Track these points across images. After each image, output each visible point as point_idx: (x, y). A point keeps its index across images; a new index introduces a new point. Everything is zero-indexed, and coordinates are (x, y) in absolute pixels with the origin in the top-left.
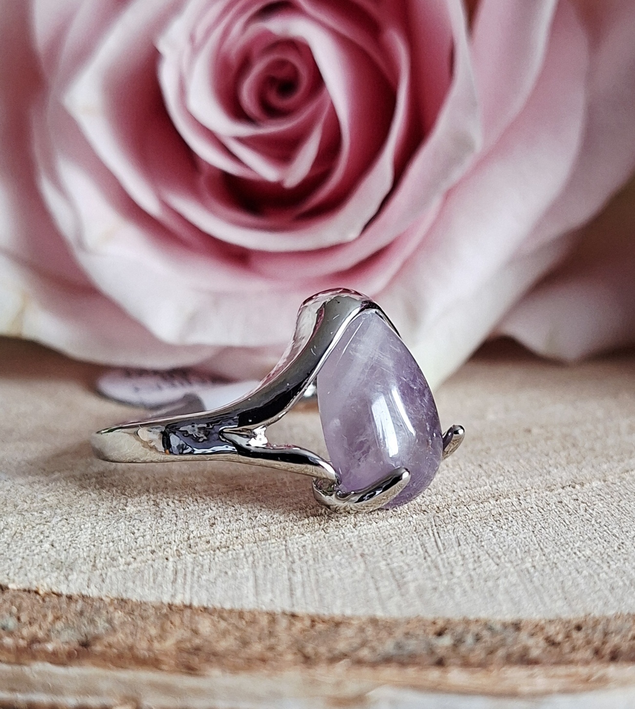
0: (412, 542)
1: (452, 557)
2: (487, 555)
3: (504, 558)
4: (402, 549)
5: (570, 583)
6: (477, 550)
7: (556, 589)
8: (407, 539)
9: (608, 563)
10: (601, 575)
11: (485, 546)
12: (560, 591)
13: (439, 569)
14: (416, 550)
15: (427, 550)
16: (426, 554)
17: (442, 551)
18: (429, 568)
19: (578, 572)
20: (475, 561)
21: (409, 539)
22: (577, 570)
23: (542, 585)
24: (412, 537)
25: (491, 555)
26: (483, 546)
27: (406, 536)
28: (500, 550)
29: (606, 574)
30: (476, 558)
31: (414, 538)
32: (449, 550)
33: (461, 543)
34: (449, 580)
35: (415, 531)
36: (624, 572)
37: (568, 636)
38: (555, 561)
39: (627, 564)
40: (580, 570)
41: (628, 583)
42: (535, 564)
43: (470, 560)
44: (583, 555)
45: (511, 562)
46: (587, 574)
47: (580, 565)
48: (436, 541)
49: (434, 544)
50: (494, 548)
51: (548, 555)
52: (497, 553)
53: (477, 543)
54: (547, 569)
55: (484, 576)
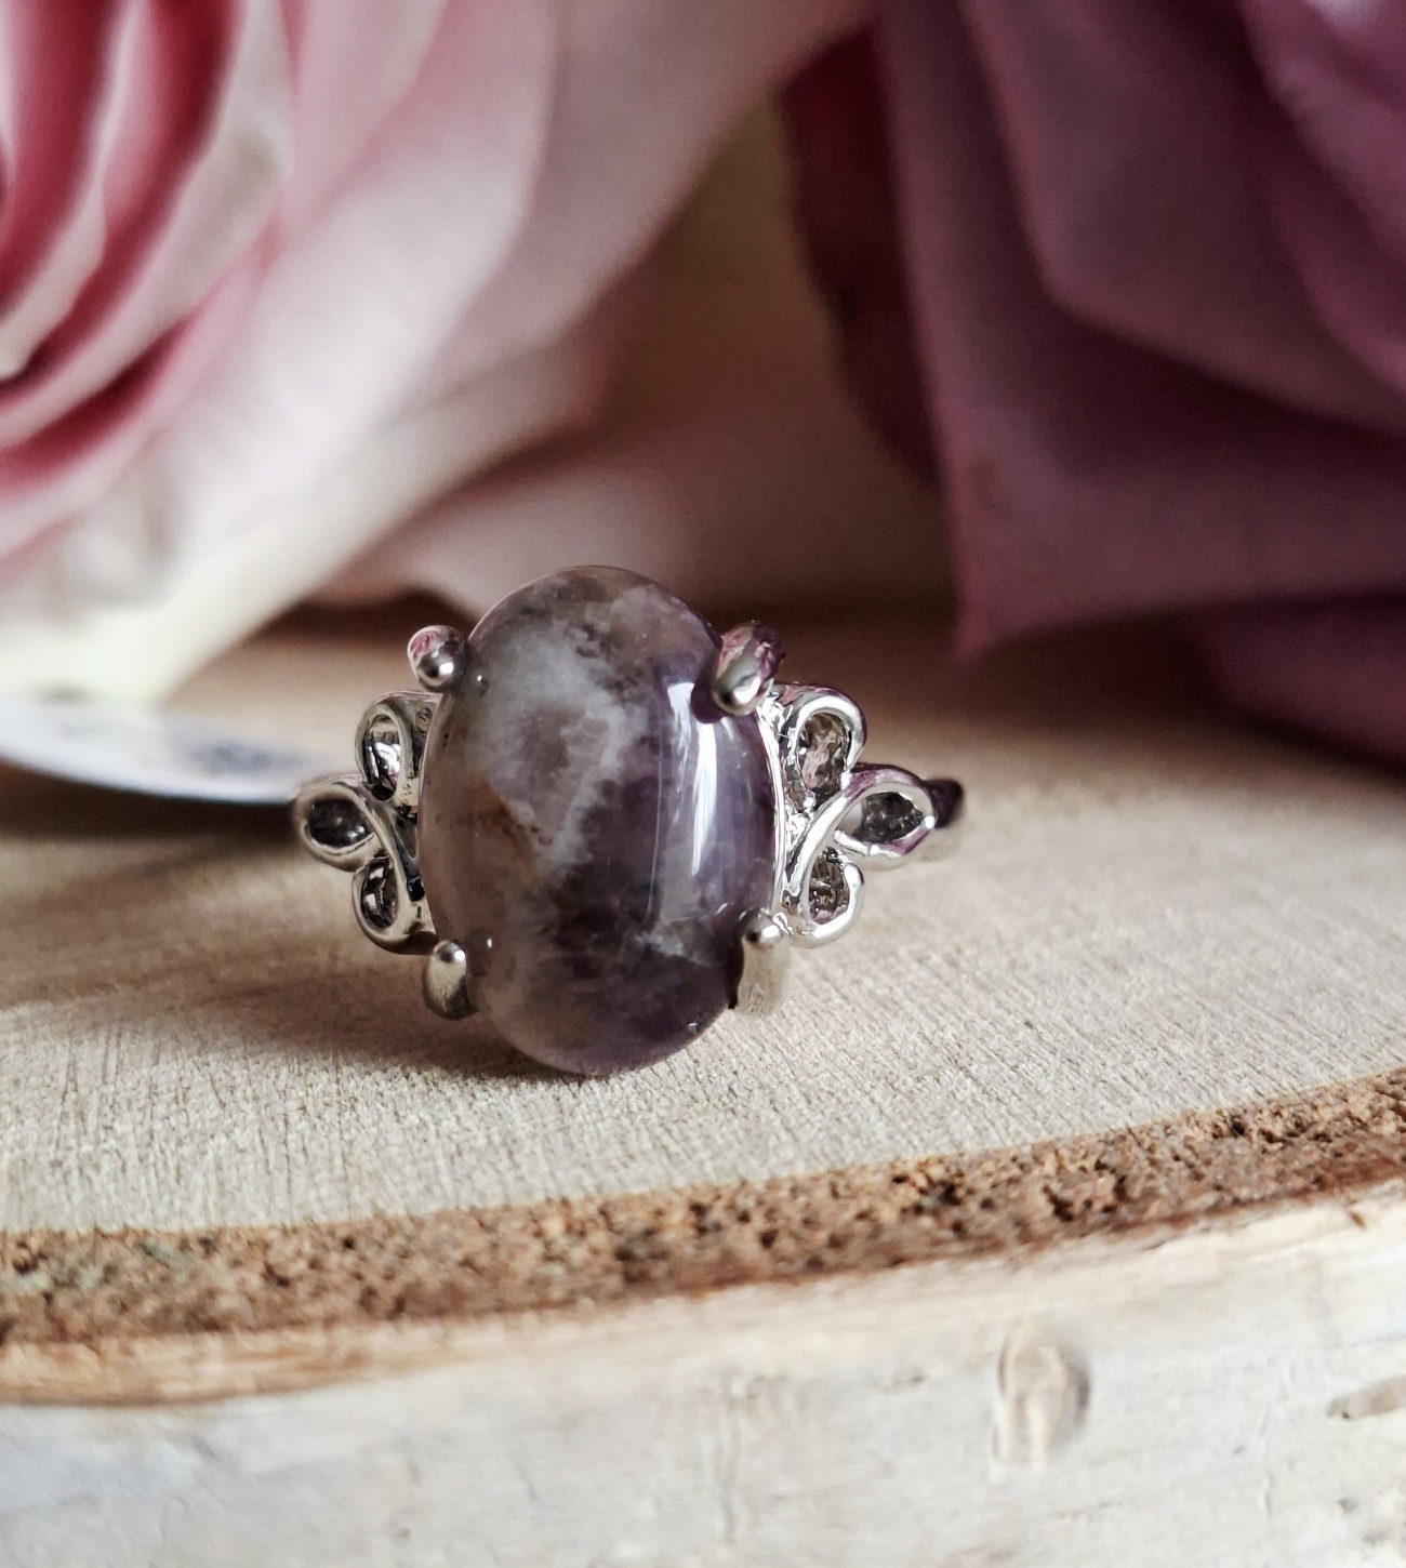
0: (50, 1058)
1: (125, 1090)
2: (209, 1084)
3: (245, 1092)
4: (20, 1075)
5: (368, 1144)
6: (192, 1072)
7: (331, 1160)
8: (42, 1053)
9: (473, 1095)
10: (444, 1123)
11: (213, 1065)
12: (338, 1161)
13: (83, 1120)
14: (52, 1078)
15: (78, 1077)
16: (71, 1086)
17: (110, 1079)
18: (64, 1115)
19: (398, 1121)
20: (176, 1097)
21: (46, 1052)
22: (396, 1114)
23: (304, 1149)
24: (54, 1047)
25: (218, 1084)
26: (208, 1064)
27: (46, 1043)
28: (245, 1072)
29: (458, 1118)
30: (180, 1091)
31: (59, 1048)
32: (129, 1073)
33: (163, 1058)
34: (97, 1143)
35: (70, 1032)
36: (499, 1115)
37: (314, 1264)
38: (356, 1093)
39: (512, 1098)
40: (401, 1113)
41: (497, 1140)
42: (309, 1103)
43: (164, 1097)
44: (425, 1079)
45: (256, 1099)
46: (417, 1121)
47: (409, 1101)
48: (106, 1056)
49: (99, 1061)
50: (232, 1068)
51: (346, 1084)
52: (234, 1078)
53: (197, 1058)
54: (330, 1115)
55: (184, 1131)
